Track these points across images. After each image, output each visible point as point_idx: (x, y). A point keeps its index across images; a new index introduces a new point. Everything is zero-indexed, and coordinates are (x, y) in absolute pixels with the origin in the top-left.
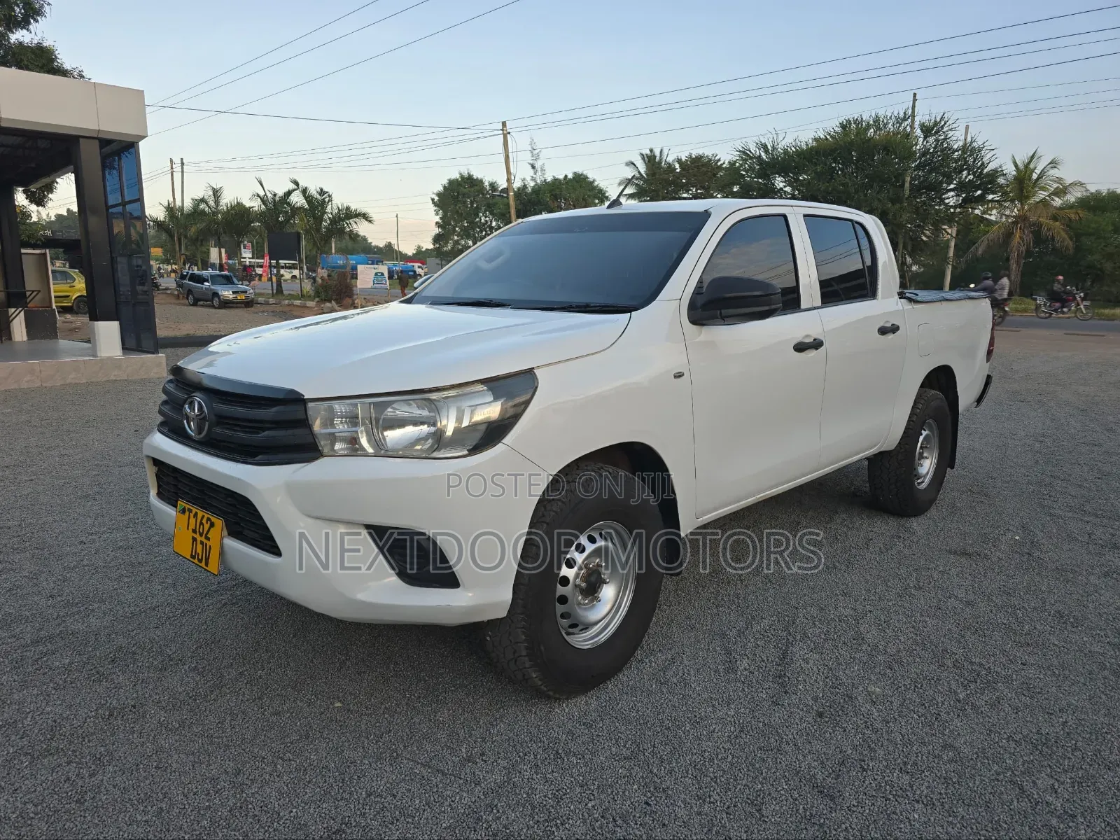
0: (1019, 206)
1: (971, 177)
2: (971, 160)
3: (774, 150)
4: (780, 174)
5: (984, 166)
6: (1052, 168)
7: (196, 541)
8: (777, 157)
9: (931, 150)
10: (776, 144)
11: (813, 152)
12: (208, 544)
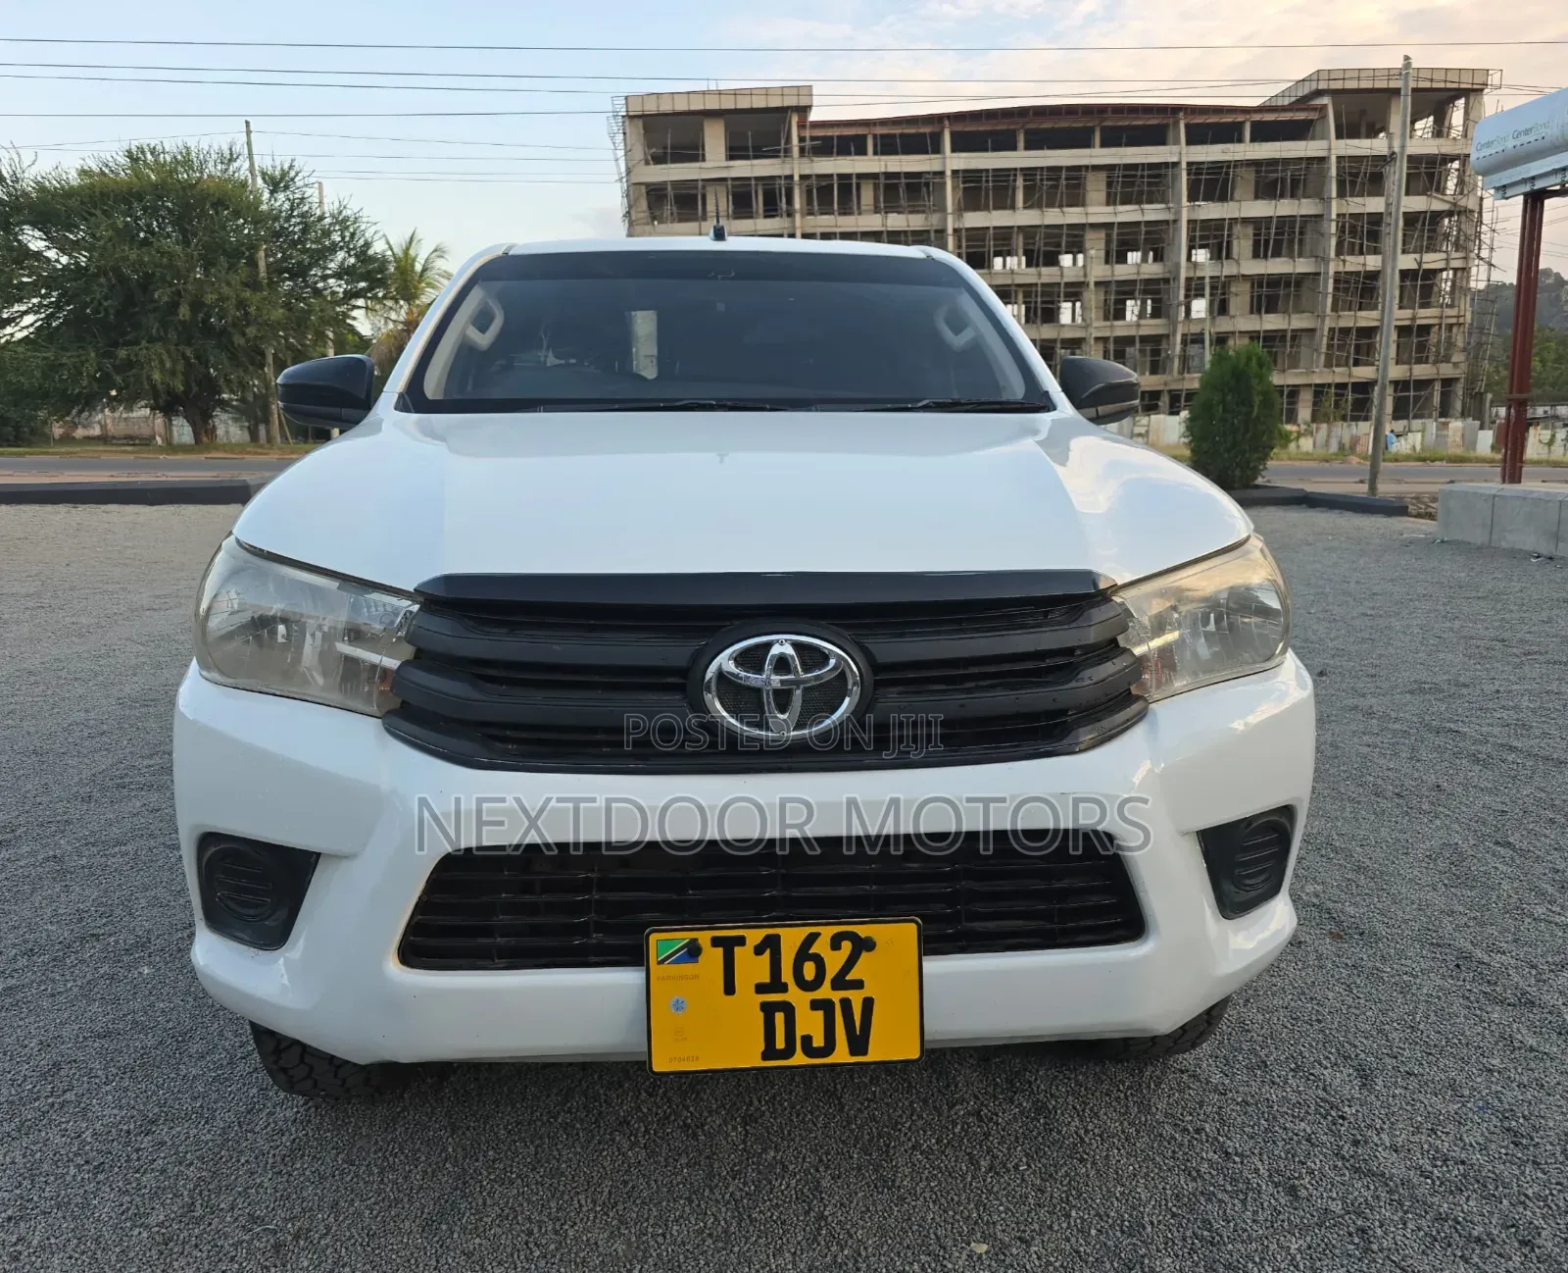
0: (406, 307)
1: (352, 260)
2: (347, 234)
3: (17, 181)
4: (34, 225)
5: (367, 245)
6: (439, 257)
7: (788, 1009)
8: (25, 194)
9: (284, 214)
10: (19, 171)
11: (97, 194)
12: (856, 998)
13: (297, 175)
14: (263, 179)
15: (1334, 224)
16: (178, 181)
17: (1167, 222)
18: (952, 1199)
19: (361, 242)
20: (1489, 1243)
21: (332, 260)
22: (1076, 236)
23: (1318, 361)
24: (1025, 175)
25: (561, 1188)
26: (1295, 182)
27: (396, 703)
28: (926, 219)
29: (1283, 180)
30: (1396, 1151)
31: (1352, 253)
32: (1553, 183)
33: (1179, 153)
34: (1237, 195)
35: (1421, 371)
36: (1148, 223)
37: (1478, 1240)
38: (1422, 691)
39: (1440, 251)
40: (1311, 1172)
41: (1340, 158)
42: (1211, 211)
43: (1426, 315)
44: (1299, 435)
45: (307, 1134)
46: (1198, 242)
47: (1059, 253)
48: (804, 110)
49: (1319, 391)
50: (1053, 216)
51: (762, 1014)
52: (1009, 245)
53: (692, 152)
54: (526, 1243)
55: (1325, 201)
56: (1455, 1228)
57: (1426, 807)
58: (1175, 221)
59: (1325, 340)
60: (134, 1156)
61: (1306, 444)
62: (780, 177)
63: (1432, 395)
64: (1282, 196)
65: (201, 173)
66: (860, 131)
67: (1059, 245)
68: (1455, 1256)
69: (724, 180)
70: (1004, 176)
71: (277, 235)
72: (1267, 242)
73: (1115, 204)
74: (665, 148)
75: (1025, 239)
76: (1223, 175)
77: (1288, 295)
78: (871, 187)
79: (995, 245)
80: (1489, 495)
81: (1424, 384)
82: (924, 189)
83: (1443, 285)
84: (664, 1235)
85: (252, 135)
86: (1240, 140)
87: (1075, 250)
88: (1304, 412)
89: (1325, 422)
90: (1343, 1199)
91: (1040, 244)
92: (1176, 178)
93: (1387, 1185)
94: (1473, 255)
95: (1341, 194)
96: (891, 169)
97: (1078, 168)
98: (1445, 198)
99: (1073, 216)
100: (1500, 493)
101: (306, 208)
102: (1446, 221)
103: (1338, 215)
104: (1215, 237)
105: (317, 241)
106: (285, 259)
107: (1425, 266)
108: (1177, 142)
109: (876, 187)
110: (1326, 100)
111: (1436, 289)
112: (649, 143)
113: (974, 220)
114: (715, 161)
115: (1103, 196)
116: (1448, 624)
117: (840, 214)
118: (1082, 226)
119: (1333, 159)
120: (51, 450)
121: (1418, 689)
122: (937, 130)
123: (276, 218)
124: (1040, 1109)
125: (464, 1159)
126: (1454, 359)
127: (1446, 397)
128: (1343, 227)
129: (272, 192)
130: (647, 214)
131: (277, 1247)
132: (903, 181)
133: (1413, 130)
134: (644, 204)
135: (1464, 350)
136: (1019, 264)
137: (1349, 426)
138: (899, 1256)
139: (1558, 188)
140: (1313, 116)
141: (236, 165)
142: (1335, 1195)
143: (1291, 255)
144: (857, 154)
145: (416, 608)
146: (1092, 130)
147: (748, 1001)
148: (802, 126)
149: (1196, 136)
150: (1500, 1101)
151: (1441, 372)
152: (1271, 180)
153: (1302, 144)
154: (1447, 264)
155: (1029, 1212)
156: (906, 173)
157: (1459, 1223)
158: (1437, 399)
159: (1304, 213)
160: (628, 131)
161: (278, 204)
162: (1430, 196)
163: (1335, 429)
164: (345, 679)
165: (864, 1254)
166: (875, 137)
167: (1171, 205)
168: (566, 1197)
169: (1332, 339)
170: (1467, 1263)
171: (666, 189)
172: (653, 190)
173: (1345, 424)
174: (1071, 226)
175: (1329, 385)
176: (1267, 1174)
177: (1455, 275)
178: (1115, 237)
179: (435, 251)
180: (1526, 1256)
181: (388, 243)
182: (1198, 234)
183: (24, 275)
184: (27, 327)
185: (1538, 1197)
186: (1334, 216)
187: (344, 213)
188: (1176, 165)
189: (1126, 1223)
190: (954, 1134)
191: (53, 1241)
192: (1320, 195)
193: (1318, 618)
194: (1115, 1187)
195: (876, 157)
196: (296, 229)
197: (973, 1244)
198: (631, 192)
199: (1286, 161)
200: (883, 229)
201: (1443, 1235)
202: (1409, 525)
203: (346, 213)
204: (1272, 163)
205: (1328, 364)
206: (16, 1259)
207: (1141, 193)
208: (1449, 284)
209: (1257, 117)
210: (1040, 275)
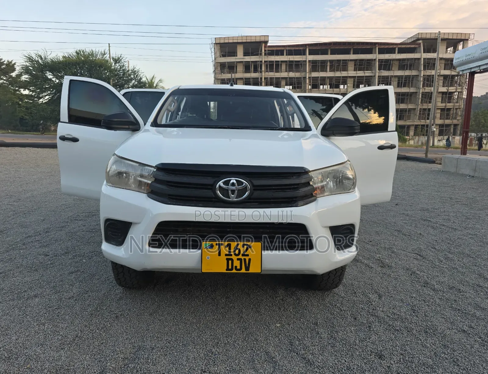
2: (135, 76)
3: (46, 59)
4: (50, 71)
5: (141, 79)
6: (160, 82)
7: (232, 260)
8: (48, 63)
9: (118, 70)
10: (46, 56)
11: (67, 63)
12: (247, 258)
13: (122, 59)
14: (113, 60)
15: (422, 78)
16: (90, 60)
17: (372, 76)
18: (273, 316)
19: (139, 78)
20: (400, 331)
21: (131, 83)
22: (344, 80)
23: (416, 117)
24: (330, 62)
25: (182, 309)
26: (411, 66)
27: (150, 190)
28: (301, 74)
29: (407, 65)
30: (383, 312)
31: (427, 86)
32: (477, 70)
33: (376, 56)
34: (393, 69)
35: (447, 122)
36: (366, 76)
37: (397, 330)
38: (424, 210)
39: (454, 86)
40: (361, 315)
41: (424, 59)
42: (385, 73)
43: (449, 105)
44: (410, 140)
45: (123, 295)
46: (381, 82)
47: (339, 85)
48: (266, 42)
49: (416, 126)
50: (338, 74)
51: (226, 261)
52: (325, 82)
53: (233, 53)
54: (173, 319)
55: (420, 71)
56: (393, 328)
57: (415, 238)
58: (374, 76)
59: (418, 112)
60: (83, 298)
61: (412, 142)
62: (258, 61)
63: (450, 129)
64: (407, 69)
65: (96, 58)
66: (282, 49)
67: (339, 82)
68: (391, 333)
69: (242, 62)
70: (324, 62)
71: (116, 75)
72: (402, 83)
73: (356, 71)
74: (226, 53)
75: (329, 80)
76: (389, 63)
77: (407, 99)
78: (285, 64)
79: (320, 82)
80: (456, 158)
81: (448, 126)
82: (300, 66)
83: (455, 96)
84: (205, 319)
85: (110, 47)
86: (394, 53)
87: (344, 84)
88: (412, 133)
89: (417, 136)
90: (367, 321)
91: (334, 82)
92: (375, 64)
93: (378, 318)
94: (464, 88)
95: (424, 69)
96: (291, 60)
97: (346, 60)
98: (456, 71)
99: (344, 74)
100: (460, 158)
101: (124, 68)
102: (456, 77)
103: (423, 75)
104: (386, 81)
105: (127, 77)
106: (118, 82)
107: (450, 91)
108: (375, 53)
109: (286, 65)
110: (420, 42)
111: (452, 98)
112: (221, 51)
113: (315, 74)
114: (240, 56)
115: (353, 68)
116: (437, 193)
117: (276, 72)
118: (346, 77)
119: (422, 59)
120: (51, 134)
121: (423, 210)
122: (305, 49)
123: (116, 71)
124: (298, 299)
125: (160, 302)
126: (458, 119)
127: (455, 130)
128: (425, 78)
129: (115, 64)
130: (220, 71)
131: (117, 317)
132: (294, 63)
133: (447, 51)
134: (219, 68)
135: (461, 116)
136: (328, 87)
137: (425, 137)
138: (259, 325)
139: (479, 71)
140: (416, 46)
141: (105, 56)
142: (365, 320)
143: (409, 87)
144: (281, 55)
145: (155, 170)
146: (350, 49)
147: (223, 258)
148: (265, 47)
149: (381, 52)
150: (413, 303)
151: (454, 122)
152: (403, 65)
153: (413, 54)
154: (456, 90)
155: (291, 319)
156: (295, 61)
157: (394, 327)
158: (452, 130)
159: (412, 74)
160: (215, 48)
161: (116, 67)
162: (451, 70)
163: (420, 138)
164: (139, 185)
165: (251, 325)
166: (286, 50)
167: (373, 71)
168: (183, 310)
169: (421, 112)
170: (393, 334)
171: (226, 64)
172: (222, 64)
173: (423, 137)
174: (343, 77)
175: (419, 125)
176: (350, 315)
177: (458, 94)
178: (356, 80)
179: (160, 80)
180: (408, 334)
181: (147, 78)
182: (381, 80)
183: (46, 85)
184: (47, 99)
185: (415, 322)
186: (422, 76)
187: (135, 70)
188: (375, 60)
189: (314, 322)
190: (276, 303)
191: (66, 313)
192: (418, 69)
193: (400, 190)
194: (313, 315)
195: (287, 56)
196: (121, 74)
197: (277, 324)
198: (216, 65)
199: (408, 59)
200: (288, 77)
201: (389, 329)
202: (435, 166)
203: (135, 69)
204: (404, 60)
205: (419, 119)
206: (58, 316)
207: (364, 68)
208: (457, 96)
209: (400, 46)
210: (333, 91)
